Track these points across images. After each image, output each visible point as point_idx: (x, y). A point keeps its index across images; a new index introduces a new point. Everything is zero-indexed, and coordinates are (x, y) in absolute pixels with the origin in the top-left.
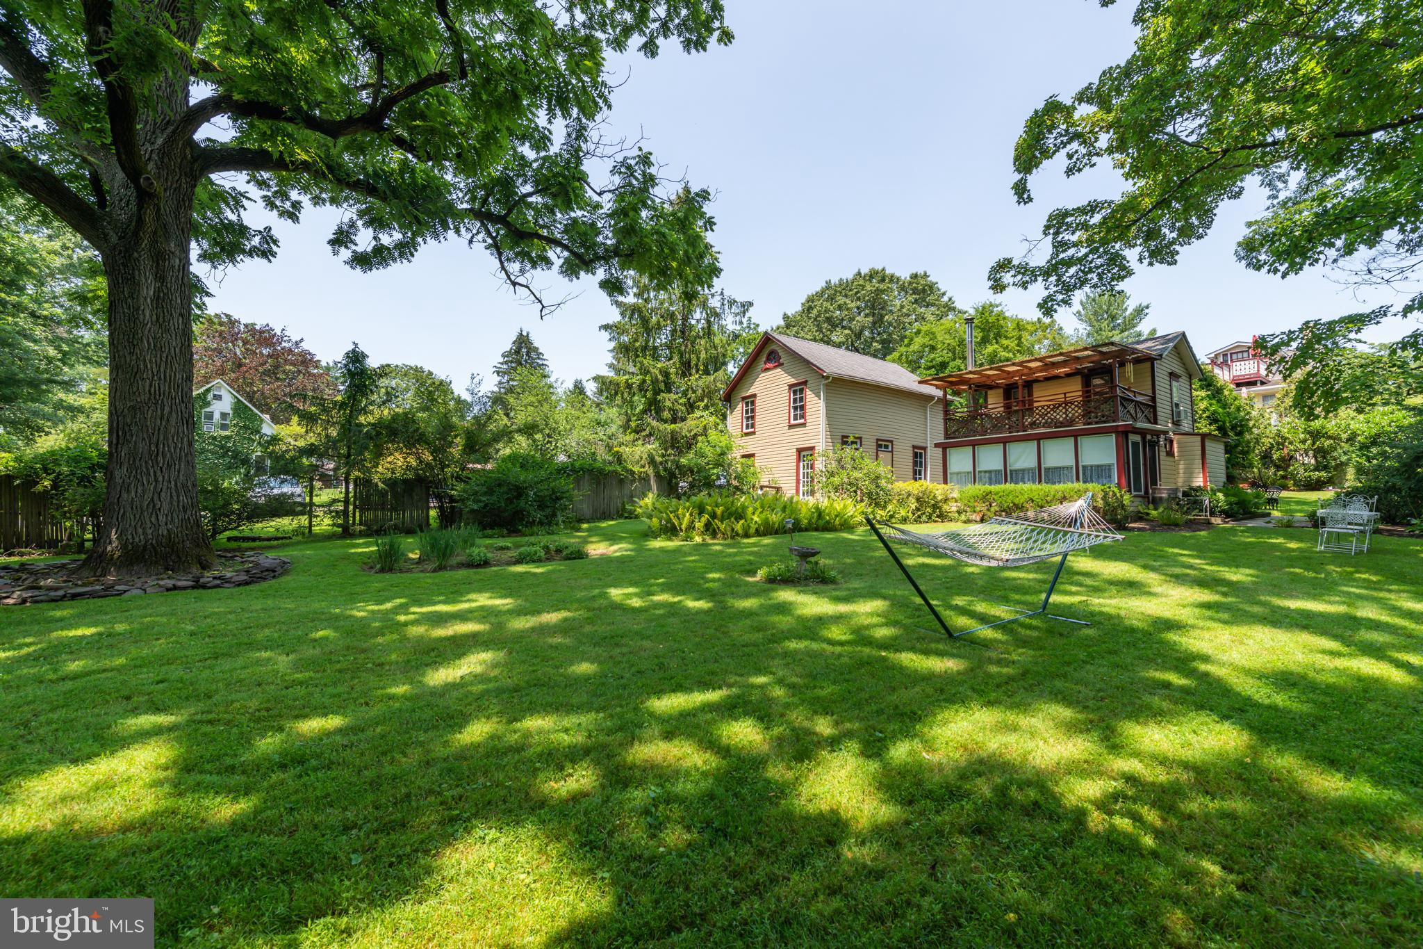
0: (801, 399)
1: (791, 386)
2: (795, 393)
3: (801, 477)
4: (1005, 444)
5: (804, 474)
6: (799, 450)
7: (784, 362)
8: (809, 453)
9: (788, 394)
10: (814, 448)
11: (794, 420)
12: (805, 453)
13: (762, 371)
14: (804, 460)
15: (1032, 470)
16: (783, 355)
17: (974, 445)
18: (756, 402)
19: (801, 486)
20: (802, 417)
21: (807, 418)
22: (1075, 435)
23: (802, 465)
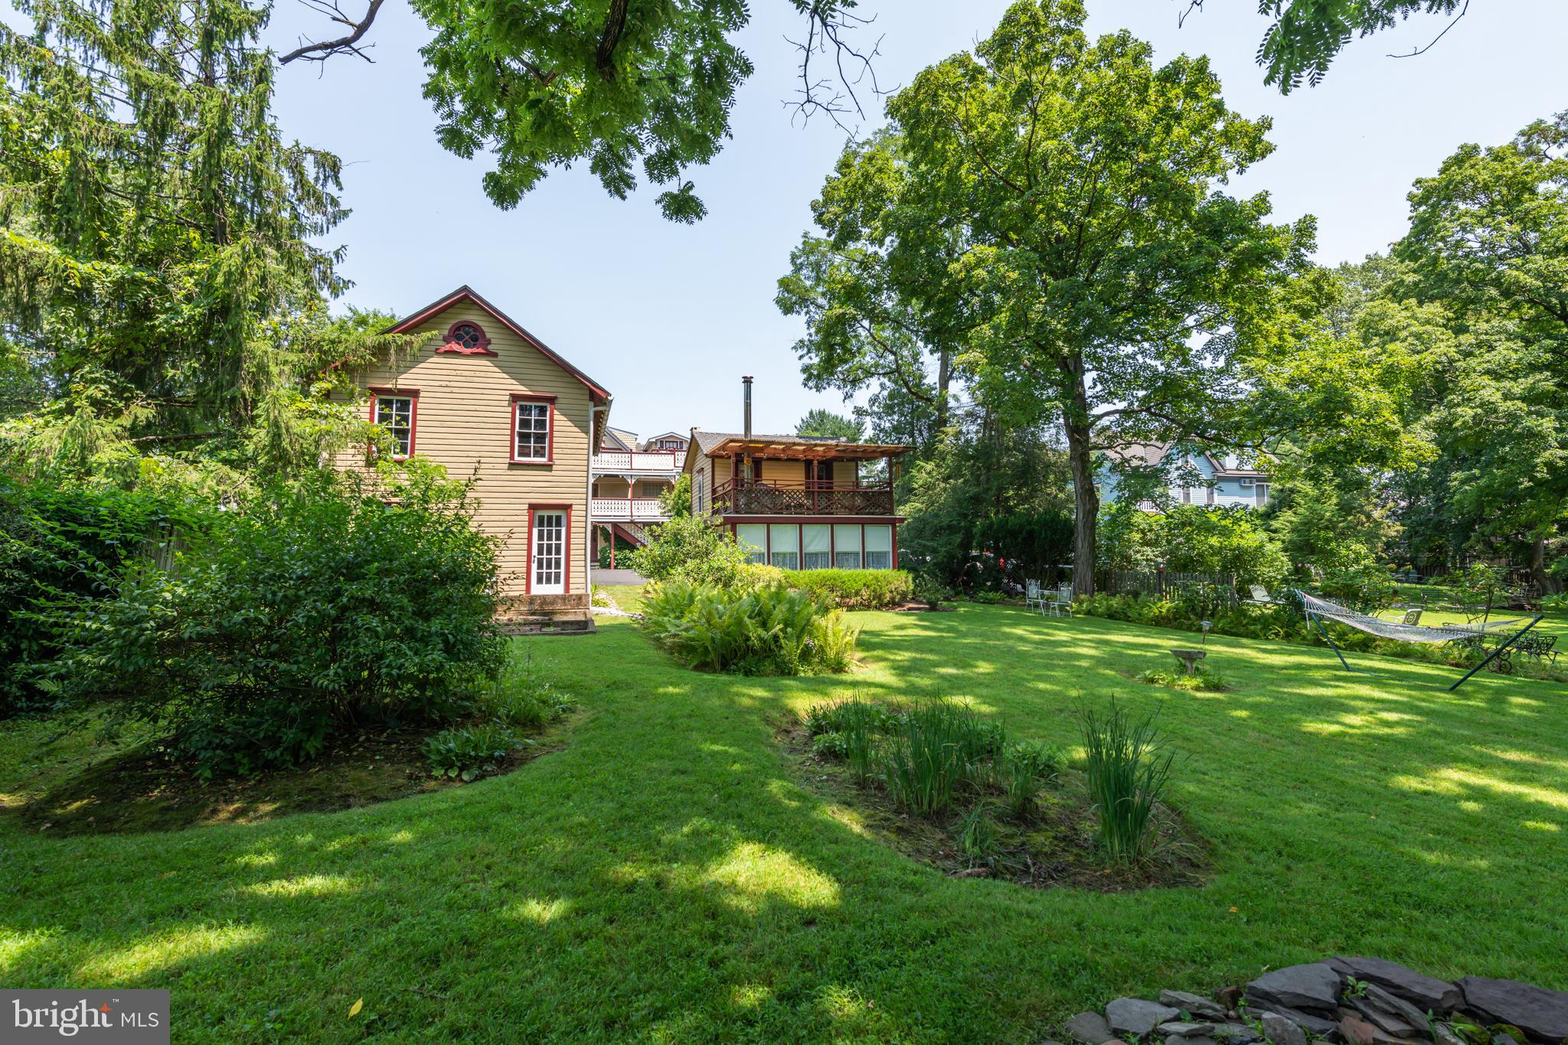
0: (541, 424)
1: (515, 398)
3: (535, 551)
4: (801, 524)
5: (540, 547)
6: (533, 507)
7: (500, 353)
8: (554, 513)
9: (510, 409)
10: (567, 508)
11: (520, 454)
12: (546, 513)
13: (437, 352)
14: (541, 524)
15: (825, 554)
16: (496, 340)
17: (768, 524)
18: (419, 405)
19: (534, 566)
20: (539, 453)
21: (555, 456)
22: (863, 523)
23: (535, 531)
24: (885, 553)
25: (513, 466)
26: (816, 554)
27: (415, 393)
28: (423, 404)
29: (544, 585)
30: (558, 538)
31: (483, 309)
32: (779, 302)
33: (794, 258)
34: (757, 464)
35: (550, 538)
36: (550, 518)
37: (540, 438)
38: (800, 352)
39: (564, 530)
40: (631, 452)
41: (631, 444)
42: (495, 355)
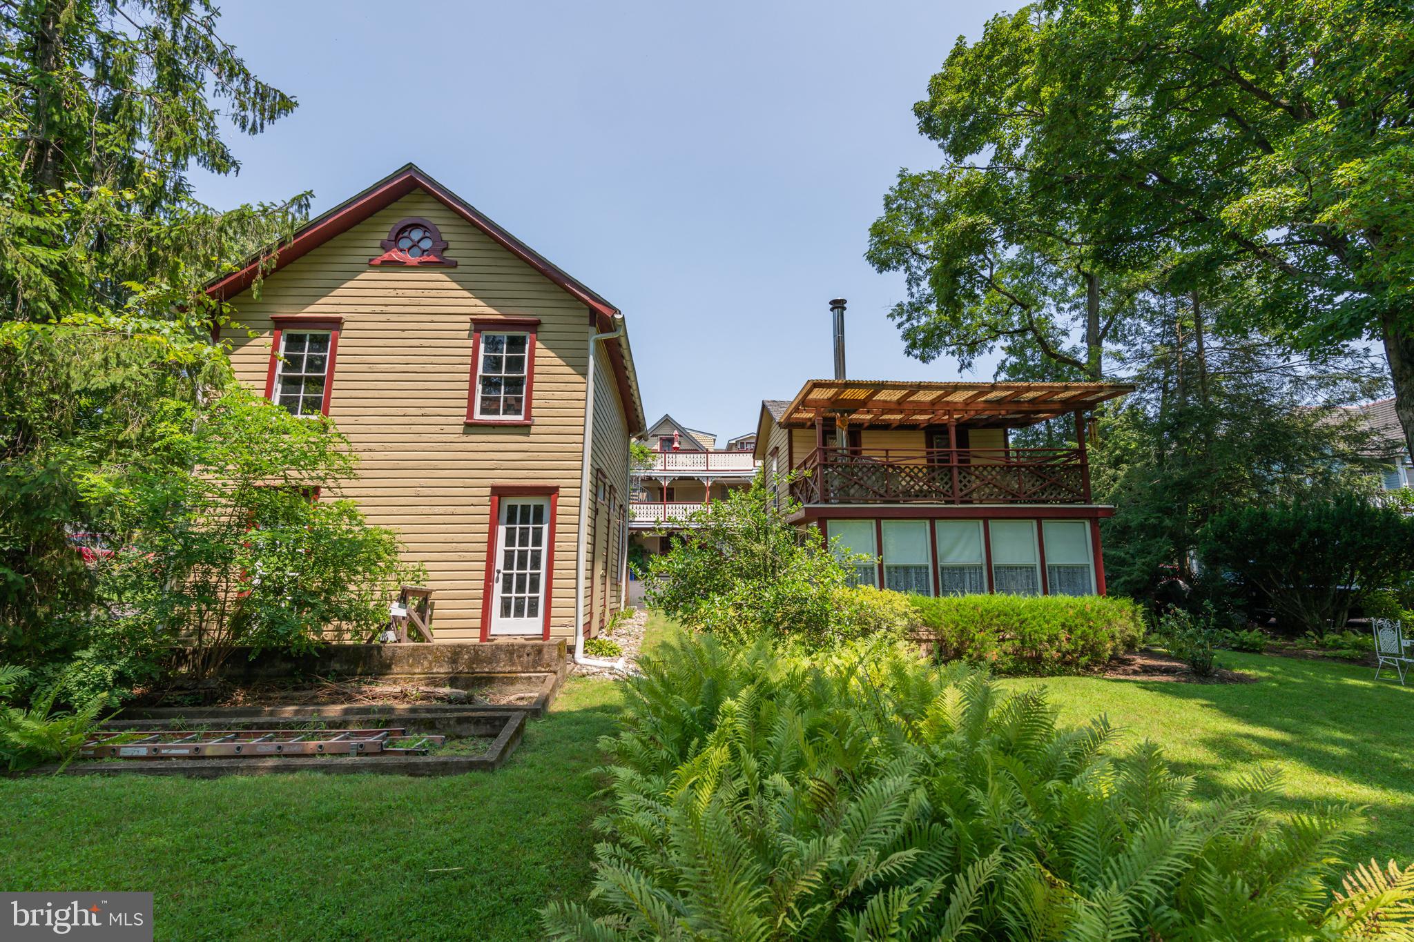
0: (515, 364)
1: (479, 325)
2: (493, 344)
3: (499, 563)
4: (932, 520)
5: (509, 556)
6: (499, 492)
7: (460, 261)
8: (532, 502)
9: (470, 343)
10: (552, 492)
11: (484, 411)
12: (519, 502)
13: (371, 265)
14: (511, 519)
15: (976, 568)
16: (459, 245)
17: (878, 520)
18: (341, 342)
19: (498, 588)
20: (511, 408)
21: (534, 412)
22: (1039, 517)
23: (502, 531)
24: (1083, 568)
25: (472, 427)
26: (961, 569)
27: (335, 323)
28: (345, 341)
29: (512, 619)
30: (537, 542)
31: (440, 200)
32: (871, 257)
33: (888, 201)
34: (855, 432)
35: (523, 542)
36: (525, 509)
37: (515, 385)
38: (898, 320)
39: (546, 528)
40: (707, 452)
41: (706, 443)
42: (455, 265)
